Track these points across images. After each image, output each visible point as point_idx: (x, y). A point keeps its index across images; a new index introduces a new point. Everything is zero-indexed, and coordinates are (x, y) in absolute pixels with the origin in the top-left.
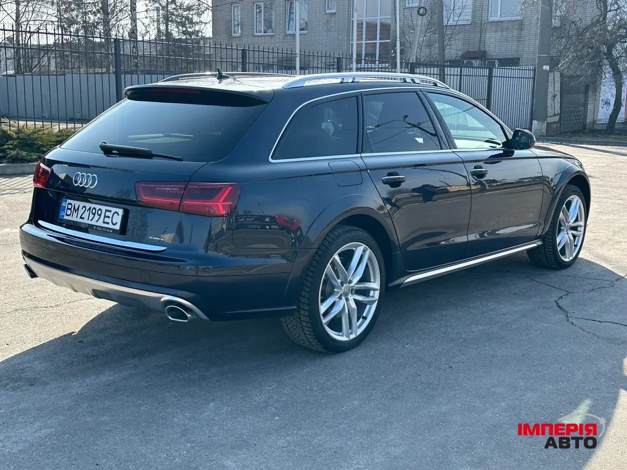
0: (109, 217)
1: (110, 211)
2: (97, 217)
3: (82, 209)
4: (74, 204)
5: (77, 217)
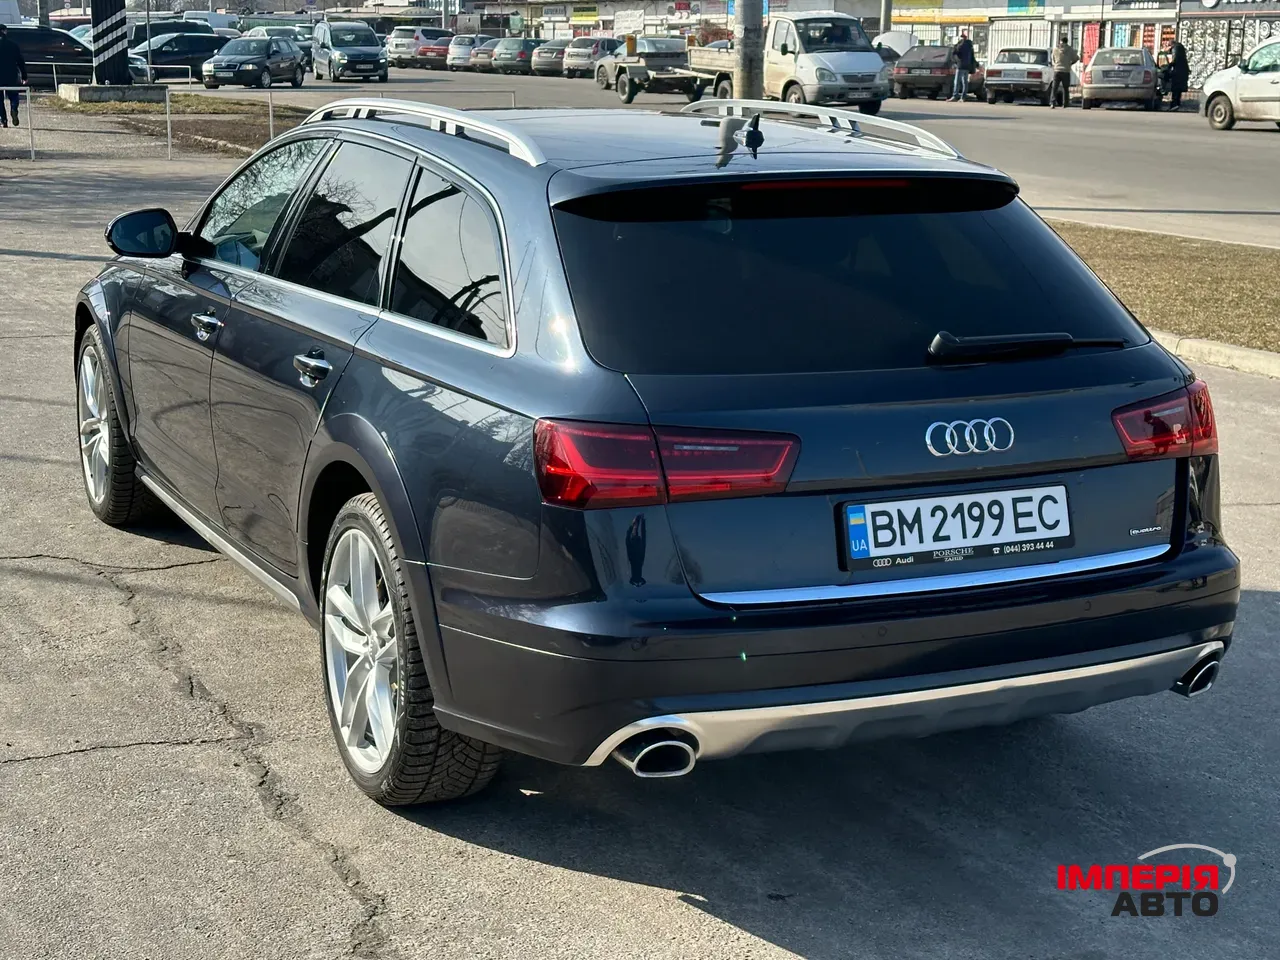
0: (1029, 514)
1: (1029, 499)
2: (990, 524)
3: (933, 515)
4: (899, 511)
5: (921, 541)
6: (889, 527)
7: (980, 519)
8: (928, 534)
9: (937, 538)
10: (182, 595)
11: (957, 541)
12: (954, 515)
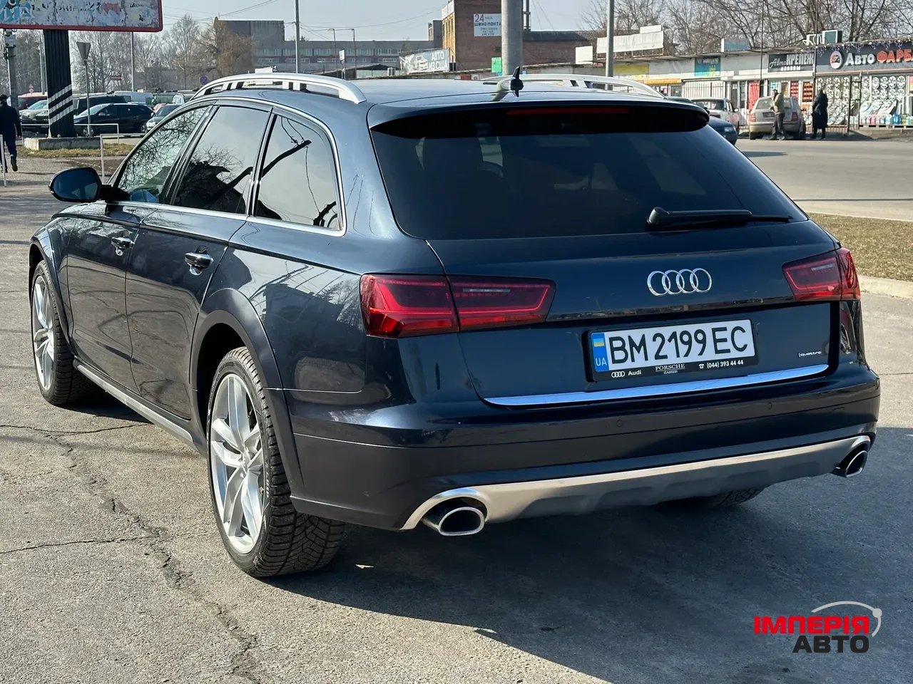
0: (725, 340)
1: (725, 329)
2: (696, 347)
3: (654, 340)
4: (629, 337)
5: (646, 359)
6: (622, 348)
7: (689, 343)
8: (651, 354)
9: (657, 357)
10: (107, 448)
11: (672, 359)
12: (670, 340)
